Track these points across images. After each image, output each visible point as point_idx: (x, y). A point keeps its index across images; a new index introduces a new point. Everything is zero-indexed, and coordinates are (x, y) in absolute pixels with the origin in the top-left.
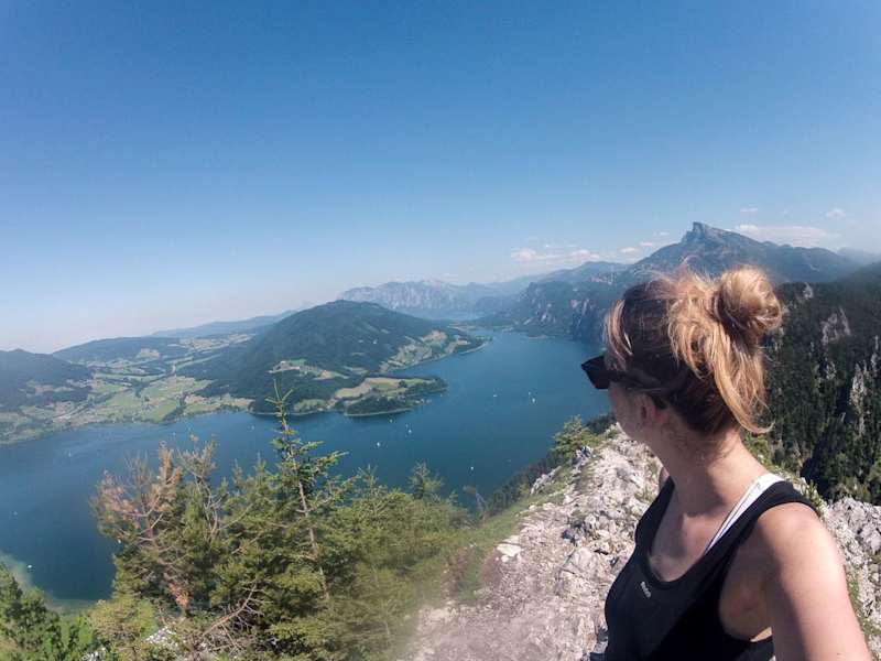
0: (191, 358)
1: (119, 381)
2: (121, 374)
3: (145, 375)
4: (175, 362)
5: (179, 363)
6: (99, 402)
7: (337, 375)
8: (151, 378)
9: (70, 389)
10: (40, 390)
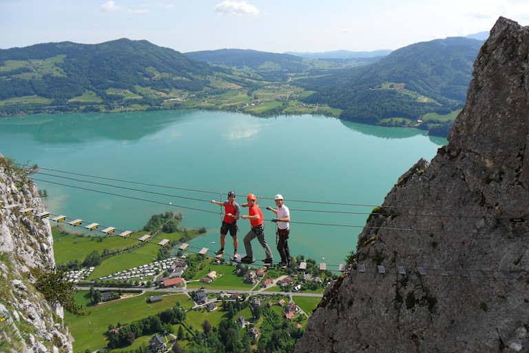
0: (308, 73)
1: (237, 81)
2: (240, 76)
3: (261, 80)
4: (292, 74)
5: (295, 76)
6: (213, 94)
7: (433, 101)
8: (265, 82)
9: (188, 80)
10: (158, 75)
